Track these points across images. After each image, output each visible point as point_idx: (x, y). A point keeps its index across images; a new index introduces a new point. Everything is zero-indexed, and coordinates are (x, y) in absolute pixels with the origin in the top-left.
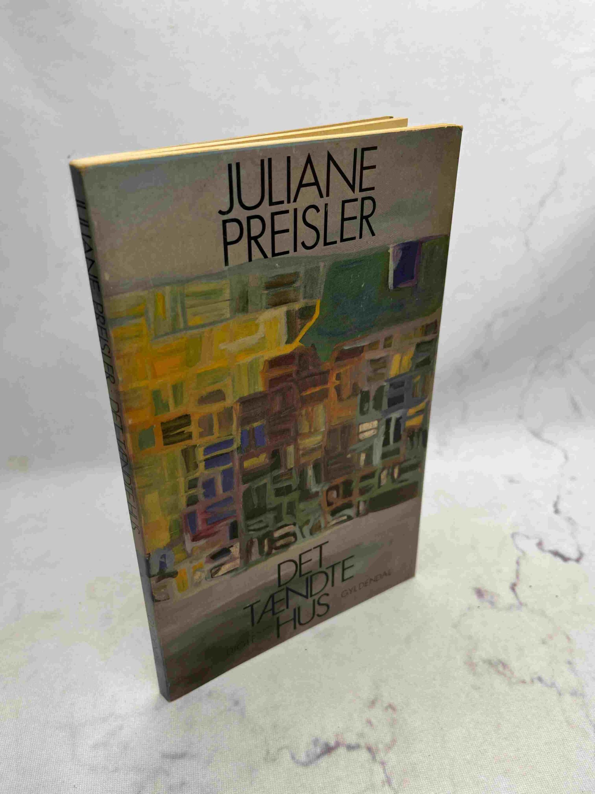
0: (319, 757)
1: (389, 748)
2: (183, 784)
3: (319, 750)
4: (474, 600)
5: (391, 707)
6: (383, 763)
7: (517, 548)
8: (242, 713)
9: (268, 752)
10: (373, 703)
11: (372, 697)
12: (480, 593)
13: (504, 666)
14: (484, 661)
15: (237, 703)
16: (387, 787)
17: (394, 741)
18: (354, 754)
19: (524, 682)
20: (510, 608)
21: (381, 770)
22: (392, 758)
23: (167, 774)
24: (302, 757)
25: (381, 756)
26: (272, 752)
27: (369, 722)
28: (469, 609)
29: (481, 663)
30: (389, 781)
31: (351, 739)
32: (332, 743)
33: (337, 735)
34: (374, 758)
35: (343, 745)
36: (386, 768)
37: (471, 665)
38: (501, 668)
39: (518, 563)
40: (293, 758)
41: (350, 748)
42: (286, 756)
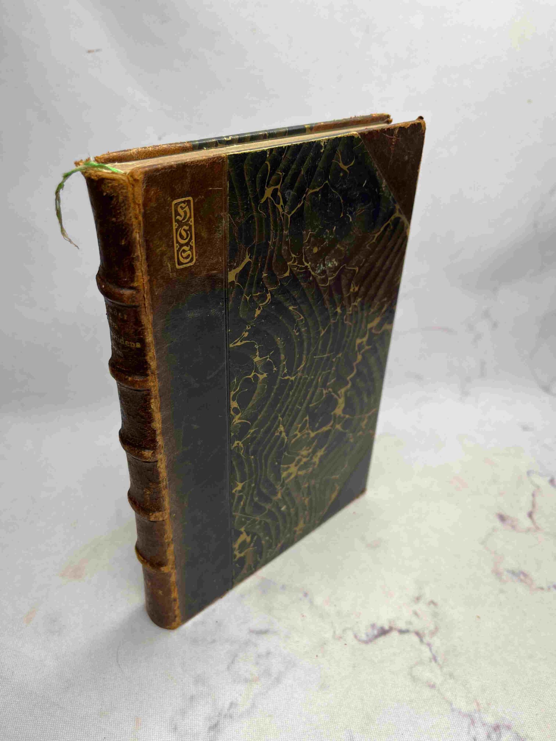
0: (377, 637)
1: (433, 633)
2: (268, 653)
3: (376, 632)
4: (498, 524)
5: (432, 602)
6: (429, 645)
7: (532, 482)
8: (311, 602)
9: (334, 632)
10: (418, 599)
11: (417, 595)
12: (502, 518)
13: (525, 575)
14: (508, 571)
15: (306, 595)
16: (433, 662)
17: (437, 629)
18: (406, 636)
19: (542, 589)
20: (529, 530)
21: (427, 650)
22: (436, 642)
23: (256, 645)
24: (364, 637)
25: (427, 639)
26: (337, 633)
27: (416, 614)
28: (494, 530)
29: (505, 573)
30: (434, 658)
31: (402, 625)
32: (387, 627)
33: (390, 622)
34: (421, 641)
35: (395, 629)
36: (432, 648)
37: (497, 573)
38: (522, 577)
39: (533, 495)
40: (356, 637)
41: (402, 632)
42: (350, 636)
